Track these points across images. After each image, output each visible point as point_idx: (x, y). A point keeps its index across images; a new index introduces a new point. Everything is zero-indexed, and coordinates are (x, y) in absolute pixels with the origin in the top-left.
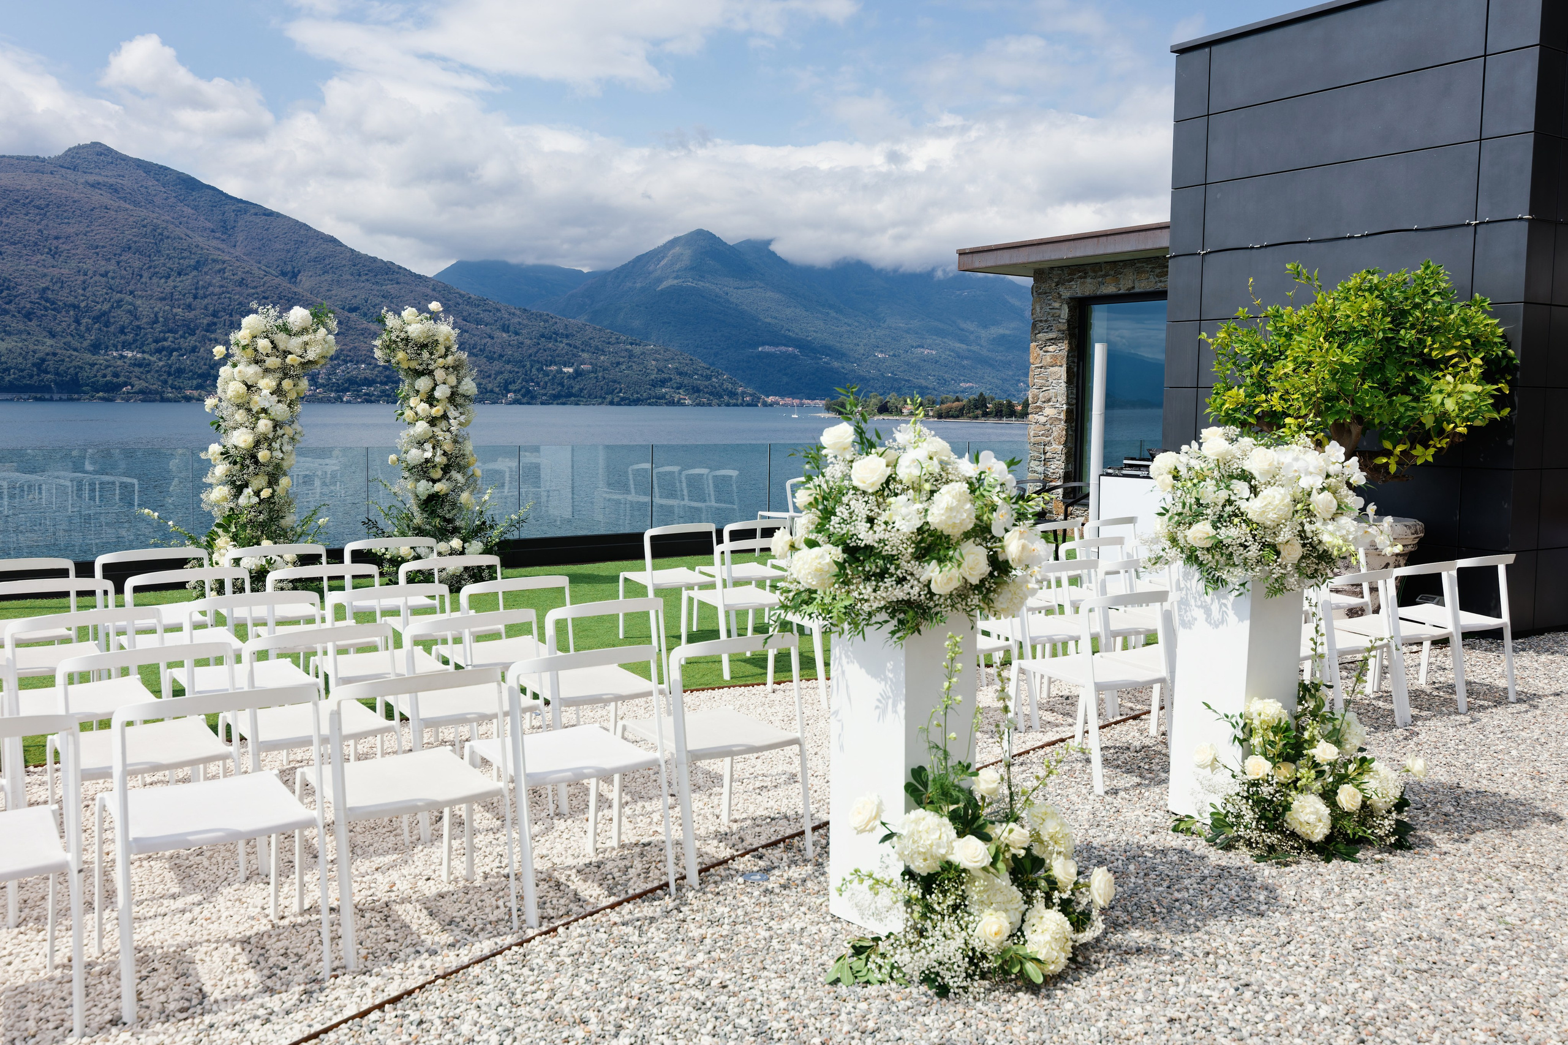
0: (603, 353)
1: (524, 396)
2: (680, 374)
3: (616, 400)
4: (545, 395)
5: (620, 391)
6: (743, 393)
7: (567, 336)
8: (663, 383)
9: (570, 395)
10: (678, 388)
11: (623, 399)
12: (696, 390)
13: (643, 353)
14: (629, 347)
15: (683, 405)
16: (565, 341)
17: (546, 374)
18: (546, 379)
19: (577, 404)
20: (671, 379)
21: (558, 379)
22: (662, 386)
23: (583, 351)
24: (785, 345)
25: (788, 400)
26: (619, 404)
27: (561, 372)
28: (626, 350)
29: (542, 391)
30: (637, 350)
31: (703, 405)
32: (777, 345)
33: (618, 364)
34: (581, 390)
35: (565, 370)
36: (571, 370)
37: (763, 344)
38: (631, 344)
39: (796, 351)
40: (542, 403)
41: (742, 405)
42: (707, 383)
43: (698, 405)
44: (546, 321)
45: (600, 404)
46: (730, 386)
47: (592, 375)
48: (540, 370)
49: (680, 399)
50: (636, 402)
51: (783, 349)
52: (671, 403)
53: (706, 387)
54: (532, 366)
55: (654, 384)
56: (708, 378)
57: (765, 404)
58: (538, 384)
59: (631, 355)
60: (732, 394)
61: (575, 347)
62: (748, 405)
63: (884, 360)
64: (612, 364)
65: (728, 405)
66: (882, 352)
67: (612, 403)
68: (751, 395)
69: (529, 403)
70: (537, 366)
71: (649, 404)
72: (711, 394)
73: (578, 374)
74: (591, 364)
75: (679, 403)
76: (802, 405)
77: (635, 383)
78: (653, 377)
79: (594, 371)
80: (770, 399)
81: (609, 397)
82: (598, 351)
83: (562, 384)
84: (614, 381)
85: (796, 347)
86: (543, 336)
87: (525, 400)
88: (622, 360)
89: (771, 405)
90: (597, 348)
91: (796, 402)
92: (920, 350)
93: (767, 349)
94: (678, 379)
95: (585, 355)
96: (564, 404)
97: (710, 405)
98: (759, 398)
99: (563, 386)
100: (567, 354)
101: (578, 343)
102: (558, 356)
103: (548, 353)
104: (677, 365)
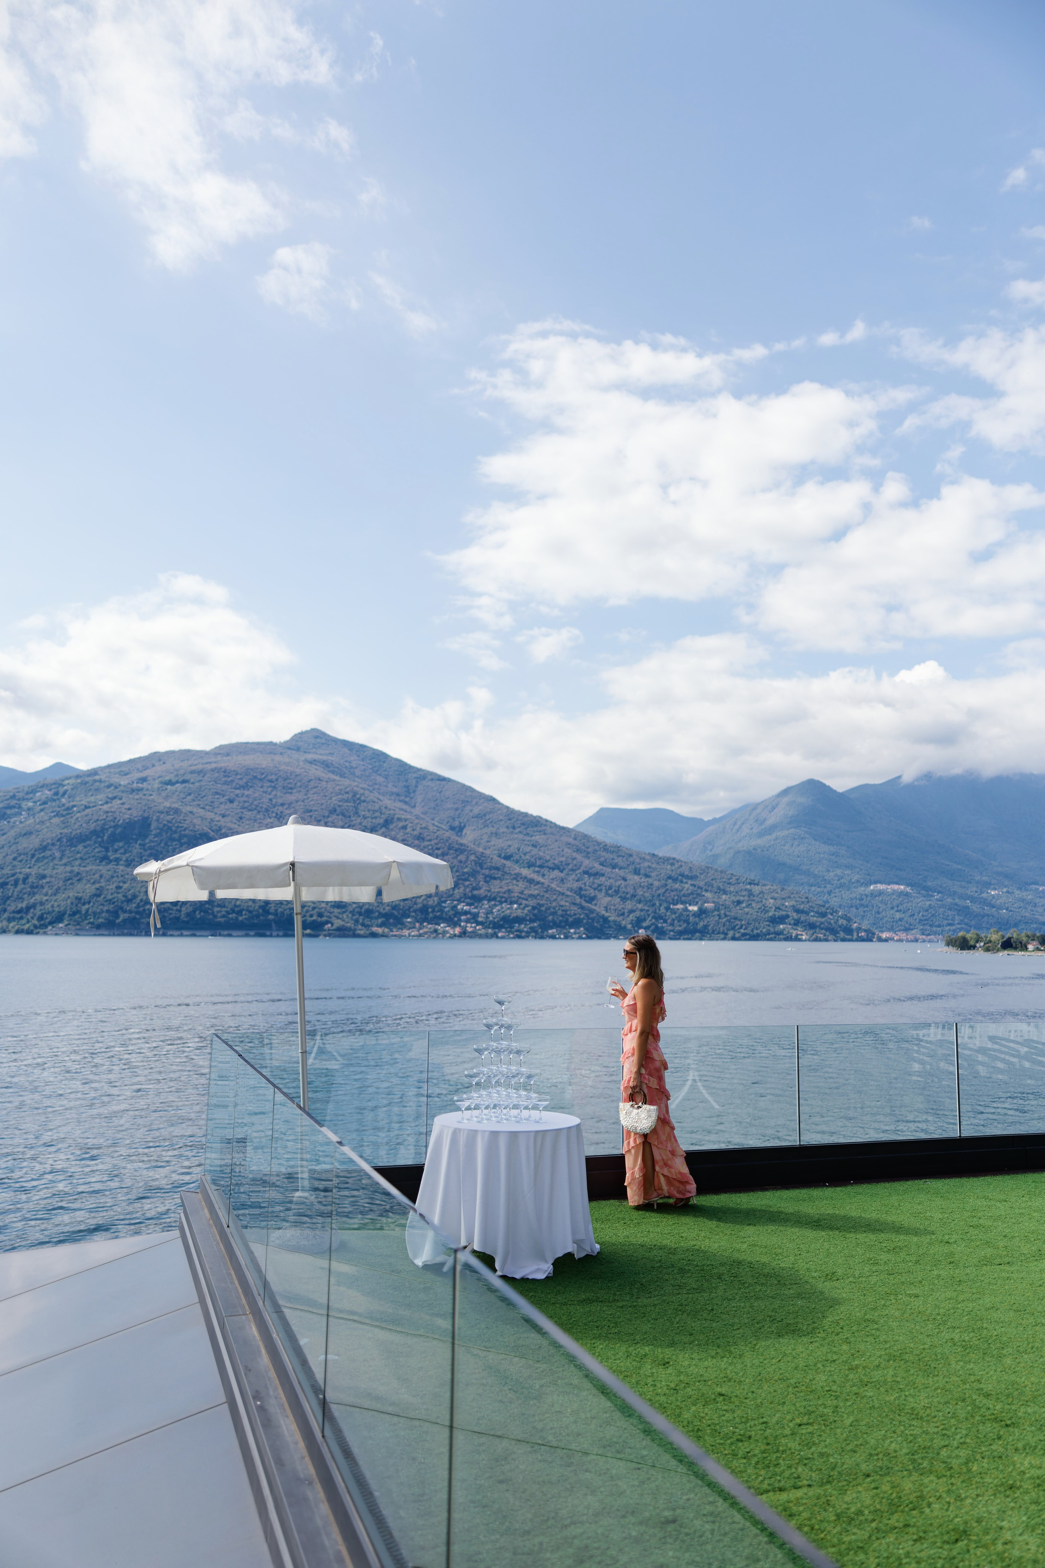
0: (725, 892)
2: (798, 911)
3: (738, 935)
4: (673, 931)
5: (741, 928)
6: (858, 929)
7: (692, 878)
8: (782, 919)
9: (696, 931)
10: (796, 925)
11: (744, 935)
12: (812, 926)
13: (762, 892)
14: (748, 887)
15: (800, 940)
16: (690, 882)
17: (674, 912)
18: (674, 916)
19: (702, 939)
20: (788, 916)
21: (683, 917)
22: (781, 923)
23: (706, 891)
24: (898, 883)
25: (903, 936)
26: (740, 939)
27: (686, 910)
28: (746, 890)
29: (670, 928)
30: (756, 889)
31: (820, 940)
32: (889, 883)
33: (739, 902)
34: (706, 927)
35: (691, 908)
36: (695, 908)
37: (876, 882)
38: (750, 884)
39: (908, 889)
40: (671, 939)
41: (857, 940)
42: (823, 920)
43: (817, 940)
44: (672, 864)
45: (723, 939)
46: (845, 922)
47: (716, 913)
48: (667, 909)
49: (797, 935)
50: (755, 938)
51: (896, 887)
52: (789, 938)
53: (822, 923)
54: (660, 905)
55: (775, 921)
56: (824, 915)
57: (880, 940)
58: (666, 921)
59: (750, 894)
61: (701, 888)
62: (863, 940)
63: (996, 897)
64: (733, 902)
65: (843, 940)
66: (995, 889)
67: (734, 938)
68: (866, 931)
70: (665, 905)
71: (768, 940)
72: (827, 929)
73: (702, 912)
74: (713, 902)
75: (797, 939)
76: (917, 940)
77: (754, 920)
78: (771, 914)
79: (717, 909)
80: (884, 935)
81: (731, 934)
82: (720, 890)
83: (687, 921)
84: (736, 918)
85: (908, 885)
86: (670, 877)
88: (742, 898)
89: (886, 940)
90: (719, 888)
91: (910, 937)
93: (881, 887)
94: (795, 915)
95: (708, 895)
96: (690, 939)
97: (826, 940)
98: (874, 934)
99: (688, 923)
100: (692, 893)
101: (702, 884)
102: (684, 895)
103: (675, 893)
104: (793, 903)
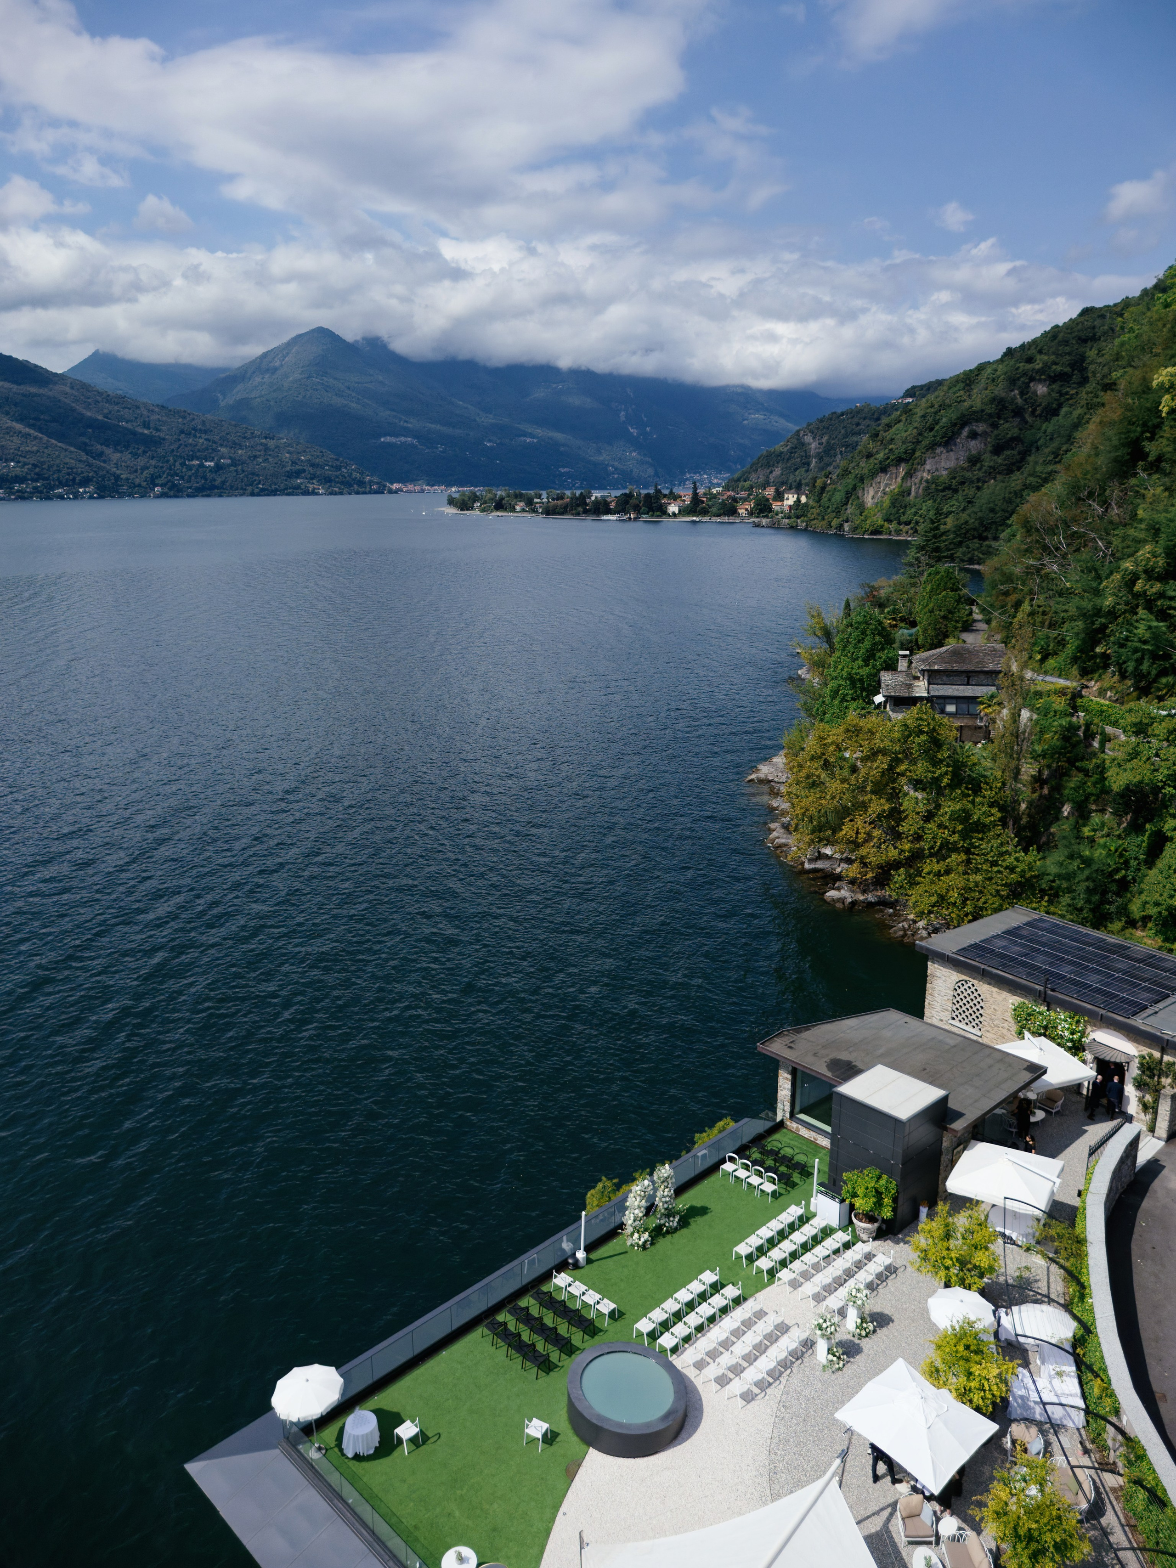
0: (241, 447)
1: (170, 489)
2: (313, 465)
3: (256, 491)
4: (190, 488)
5: (259, 483)
6: (371, 482)
7: (205, 432)
8: (298, 474)
9: (213, 487)
10: (312, 479)
11: (262, 490)
12: (327, 481)
13: (277, 447)
14: (263, 441)
15: (317, 494)
16: (204, 436)
17: (190, 468)
18: (190, 473)
19: (220, 496)
20: (304, 471)
21: (201, 473)
22: (297, 478)
23: (221, 445)
24: (405, 436)
25: (410, 487)
26: (258, 495)
27: (201, 466)
28: (261, 444)
29: (188, 485)
30: (271, 443)
31: (335, 494)
32: (397, 436)
33: (255, 457)
34: (223, 483)
35: (207, 464)
36: (212, 464)
37: (385, 435)
38: (266, 438)
39: (415, 442)
40: (189, 496)
41: (370, 493)
42: (337, 474)
43: (331, 494)
44: (184, 418)
45: (241, 495)
46: (358, 476)
47: (232, 468)
48: (183, 464)
49: (314, 489)
50: (273, 493)
51: (403, 439)
52: (306, 493)
53: (337, 477)
54: (175, 461)
55: (291, 475)
56: (338, 468)
57: (391, 492)
58: (182, 478)
59: (266, 448)
60: (361, 483)
61: (214, 442)
62: (376, 492)
63: (492, 448)
64: (249, 457)
65: (358, 493)
66: (490, 441)
67: (252, 494)
68: (377, 483)
69: (176, 496)
70: (179, 461)
71: (288, 494)
72: (342, 483)
73: (219, 468)
74: (230, 458)
75: (314, 493)
76: (423, 491)
77: (272, 475)
78: (288, 469)
79: (233, 464)
80: (395, 486)
81: (250, 489)
82: (236, 445)
83: (204, 477)
84: (253, 474)
85: (415, 437)
86: (182, 432)
87: (172, 493)
88: (258, 453)
89: (396, 492)
90: (234, 443)
91: (417, 488)
92: (523, 439)
93: (389, 439)
94: (311, 470)
95: (223, 450)
96: (208, 496)
97: (341, 493)
98: (385, 486)
99: (206, 479)
100: (207, 449)
101: (217, 438)
102: (199, 451)
103: (189, 448)
104: (309, 457)
